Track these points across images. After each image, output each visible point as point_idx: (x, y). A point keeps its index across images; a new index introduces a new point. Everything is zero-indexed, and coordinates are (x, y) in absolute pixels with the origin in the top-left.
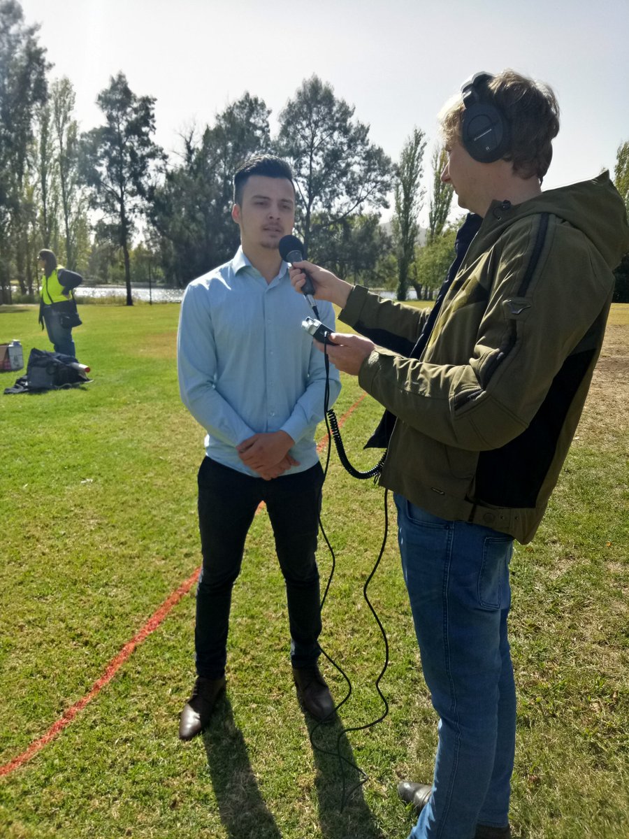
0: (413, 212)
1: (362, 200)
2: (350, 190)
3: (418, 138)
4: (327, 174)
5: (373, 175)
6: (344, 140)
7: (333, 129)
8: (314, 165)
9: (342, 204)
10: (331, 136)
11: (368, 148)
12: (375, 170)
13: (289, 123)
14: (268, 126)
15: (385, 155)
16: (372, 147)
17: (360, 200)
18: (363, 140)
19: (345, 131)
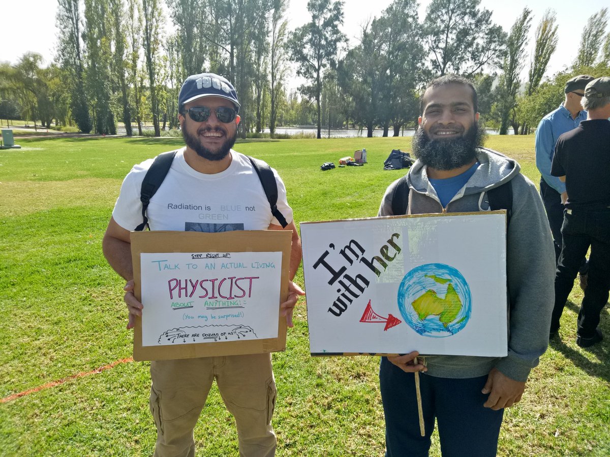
0: (517, 70)
1: (483, 64)
2: (474, 57)
3: (526, 14)
4: (458, 46)
5: (493, 46)
6: (473, 21)
7: (465, 14)
8: (449, 40)
9: (467, 66)
10: (462, 19)
11: (491, 26)
12: (495, 42)
13: (432, 12)
14: (417, 14)
15: (503, 31)
16: (494, 26)
17: (482, 64)
18: (487, 21)
19: (474, 15)
